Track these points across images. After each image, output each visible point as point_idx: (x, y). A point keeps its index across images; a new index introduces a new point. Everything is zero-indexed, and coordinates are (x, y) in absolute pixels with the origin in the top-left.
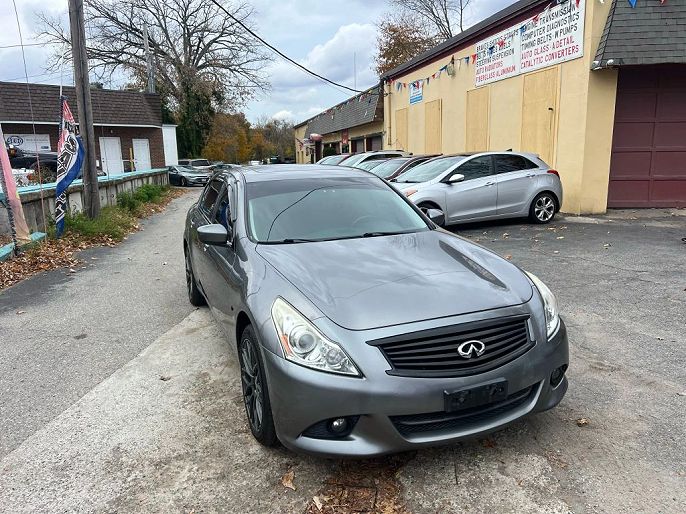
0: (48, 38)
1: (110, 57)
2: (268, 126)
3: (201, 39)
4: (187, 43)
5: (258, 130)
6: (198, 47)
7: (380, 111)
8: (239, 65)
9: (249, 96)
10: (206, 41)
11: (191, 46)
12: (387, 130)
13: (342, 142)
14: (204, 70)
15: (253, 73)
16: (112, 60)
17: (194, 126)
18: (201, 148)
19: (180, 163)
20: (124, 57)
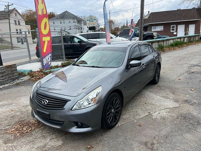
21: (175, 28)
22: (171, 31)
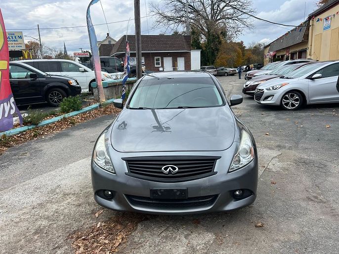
0: (154, 13)
1: (177, 20)
2: (255, 47)
3: (218, 6)
4: (212, 9)
5: (249, 50)
6: (217, 10)
7: (306, 36)
8: (237, 17)
9: (240, 33)
10: (221, 6)
11: (214, 10)
12: (309, 46)
13: (286, 54)
14: (220, 21)
15: (245, 20)
16: (177, 21)
17: (211, 50)
18: (214, 60)
19: (201, 68)
20: (183, 19)
21: (160, 62)
22: (156, 66)
